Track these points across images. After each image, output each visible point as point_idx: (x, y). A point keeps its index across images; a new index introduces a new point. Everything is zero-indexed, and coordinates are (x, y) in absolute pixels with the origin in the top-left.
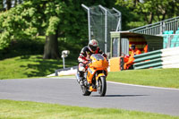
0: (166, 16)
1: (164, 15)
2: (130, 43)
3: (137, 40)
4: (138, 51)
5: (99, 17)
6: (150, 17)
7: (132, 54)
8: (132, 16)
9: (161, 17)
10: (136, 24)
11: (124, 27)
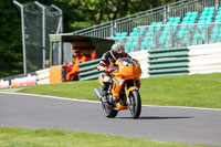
0: (118, 15)
1: (115, 13)
2: (74, 48)
3: (83, 44)
4: (84, 58)
5: (35, 16)
6: (98, 16)
7: (77, 61)
8: (76, 14)
9: (112, 16)
10: (81, 24)
11: (66, 29)
